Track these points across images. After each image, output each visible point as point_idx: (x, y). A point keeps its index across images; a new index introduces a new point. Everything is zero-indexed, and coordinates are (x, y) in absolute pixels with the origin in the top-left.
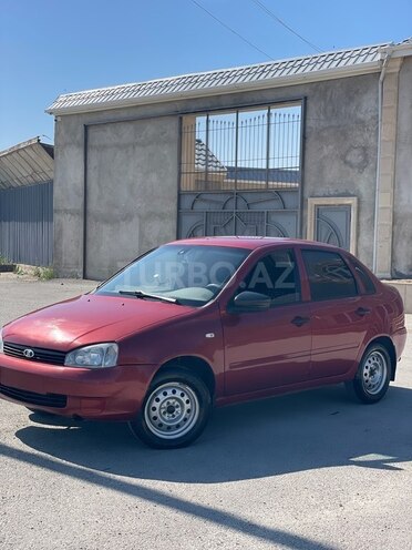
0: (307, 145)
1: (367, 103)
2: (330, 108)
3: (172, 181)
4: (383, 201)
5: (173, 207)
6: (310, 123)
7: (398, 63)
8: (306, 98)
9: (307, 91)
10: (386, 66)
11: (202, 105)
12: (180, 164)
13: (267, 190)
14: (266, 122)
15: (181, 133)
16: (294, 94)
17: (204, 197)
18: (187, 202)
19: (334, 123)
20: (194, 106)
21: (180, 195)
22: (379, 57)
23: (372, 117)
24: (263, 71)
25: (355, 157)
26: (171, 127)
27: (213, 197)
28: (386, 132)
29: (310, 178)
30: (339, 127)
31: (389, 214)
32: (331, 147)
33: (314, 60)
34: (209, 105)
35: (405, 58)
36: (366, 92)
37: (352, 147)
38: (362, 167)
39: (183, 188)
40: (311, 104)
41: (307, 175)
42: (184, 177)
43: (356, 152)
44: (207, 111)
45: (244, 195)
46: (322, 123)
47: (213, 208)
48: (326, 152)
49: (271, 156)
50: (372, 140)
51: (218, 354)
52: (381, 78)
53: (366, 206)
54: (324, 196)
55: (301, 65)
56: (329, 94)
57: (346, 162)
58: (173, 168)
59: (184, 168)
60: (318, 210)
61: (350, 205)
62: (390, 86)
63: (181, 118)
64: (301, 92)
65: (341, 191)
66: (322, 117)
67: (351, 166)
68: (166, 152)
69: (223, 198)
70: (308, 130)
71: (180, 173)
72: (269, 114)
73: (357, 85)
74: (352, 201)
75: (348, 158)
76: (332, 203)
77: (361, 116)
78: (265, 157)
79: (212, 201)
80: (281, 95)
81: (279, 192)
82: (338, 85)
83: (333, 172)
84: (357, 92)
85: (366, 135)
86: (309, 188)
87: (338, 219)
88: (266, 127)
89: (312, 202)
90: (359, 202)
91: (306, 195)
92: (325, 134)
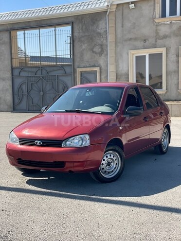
0: (75, 44)
1: (102, 25)
2: (84, 27)
3: (8, 62)
4: (111, 68)
5: (9, 75)
6: (76, 34)
7: (115, 7)
8: (73, 23)
9: (73, 19)
10: (110, 8)
11: (20, 26)
12: (11, 54)
13: (56, 66)
14: (54, 34)
15: (11, 39)
16: (67, 21)
17: (25, 69)
18: (16, 72)
19: (86, 34)
20: (16, 26)
21: (12, 69)
22: (106, 4)
23: (104, 31)
24: (51, 10)
25: (97, 49)
26: (5, 37)
27: (30, 69)
28: (111, 38)
29: (77, 59)
30: (89, 36)
31: (114, 74)
32: (86, 45)
33: (75, 5)
34: (24, 26)
35: (118, 5)
36: (100, 20)
37: (96, 45)
38: (101, 54)
39: (14, 66)
40: (75, 26)
41: (75, 58)
42: (14, 60)
43: (98, 47)
44: (23, 29)
45: (45, 68)
46: (81, 34)
47: (30, 74)
48: (84, 47)
49: (57, 49)
50: (105, 41)
51: (124, 135)
52: (108, 14)
53: (104, 71)
54: (84, 67)
55: (69, 8)
56: (83, 20)
57: (93, 52)
58: (7, 56)
59: (14, 56)
60: (82, 73)
61: (96, 71)
62: (112, 17)
63: (10, 32)
64: (70, 20)
65: (91, 65)
66: (81, 32)
67: (96, 53)
68: (3, 49)
69: (34, 70)
70: (75, 37)
71: (12, 59)
72: (55, 30)
73: (96, 17)
74: (97, 69)
75: (95, 50)
76: (88, 70)
77: (99, 31)
78: (54, 50)
79: (29, 72)
80: (61, 21)
81: (62, 66)
82: (88, 17)
83: (87, 56)
84: (96, 20)
85: (102, 39)
86: (77, 64)
87: (91, 77)
88: (54, 36)
89: (78, 70)
90: (100, 69)
91: (76, 67)
92: (83, 39)
